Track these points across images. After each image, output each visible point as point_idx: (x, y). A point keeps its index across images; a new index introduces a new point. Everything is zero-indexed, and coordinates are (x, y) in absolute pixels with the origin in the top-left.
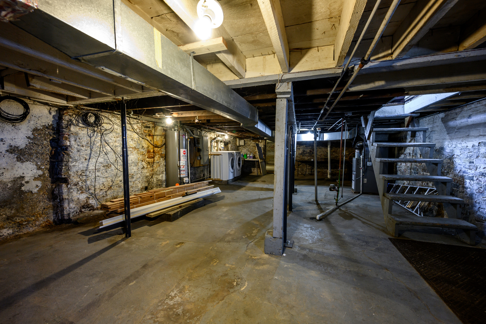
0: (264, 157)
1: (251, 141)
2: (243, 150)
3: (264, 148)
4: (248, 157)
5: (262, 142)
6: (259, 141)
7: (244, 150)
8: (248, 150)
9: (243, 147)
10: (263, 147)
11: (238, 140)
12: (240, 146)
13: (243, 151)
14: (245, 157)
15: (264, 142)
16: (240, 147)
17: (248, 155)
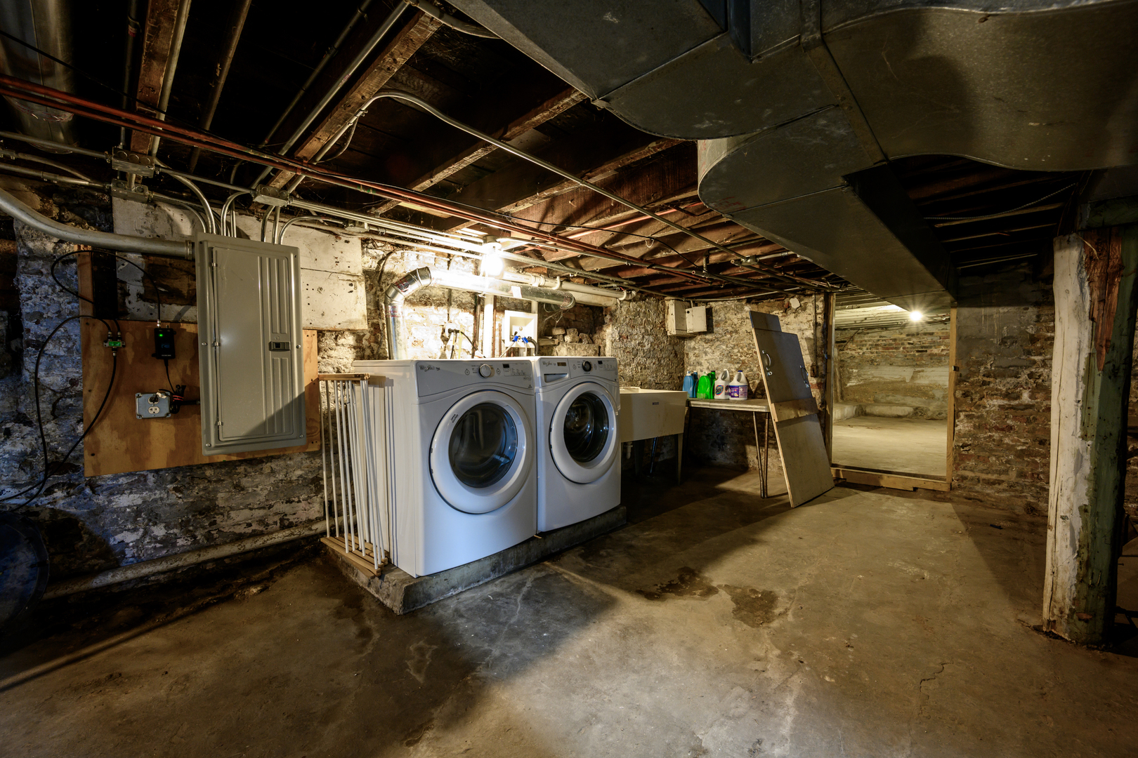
0: (816, 393)
1: (742, 309)
2: (706, 353)
3: (820, 343)
4: (719, 392)
5: (803, 308)
6: (789, 306)
7: (709, 356)
8: (729, 355)
9: (707, 341)
10: (809, 333)
11: (672, 310)
12: (683, 338)
13: (703, 360)
14: (704, 390)
15: (816, 307)
16: (692, 344)
17: (719, 382)
